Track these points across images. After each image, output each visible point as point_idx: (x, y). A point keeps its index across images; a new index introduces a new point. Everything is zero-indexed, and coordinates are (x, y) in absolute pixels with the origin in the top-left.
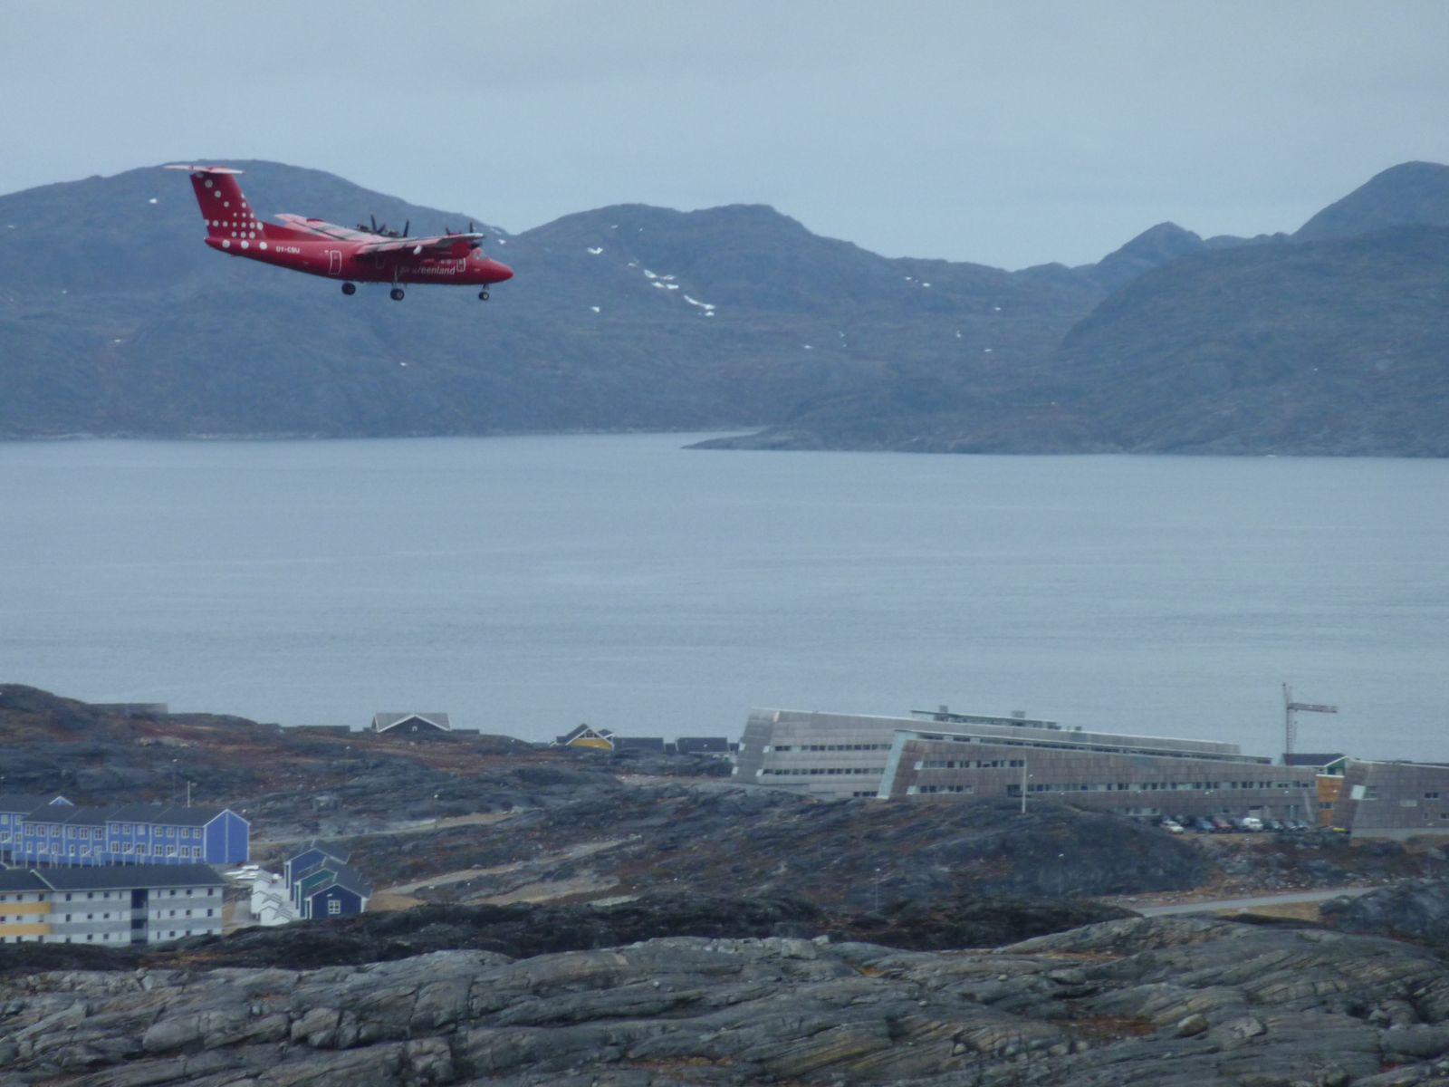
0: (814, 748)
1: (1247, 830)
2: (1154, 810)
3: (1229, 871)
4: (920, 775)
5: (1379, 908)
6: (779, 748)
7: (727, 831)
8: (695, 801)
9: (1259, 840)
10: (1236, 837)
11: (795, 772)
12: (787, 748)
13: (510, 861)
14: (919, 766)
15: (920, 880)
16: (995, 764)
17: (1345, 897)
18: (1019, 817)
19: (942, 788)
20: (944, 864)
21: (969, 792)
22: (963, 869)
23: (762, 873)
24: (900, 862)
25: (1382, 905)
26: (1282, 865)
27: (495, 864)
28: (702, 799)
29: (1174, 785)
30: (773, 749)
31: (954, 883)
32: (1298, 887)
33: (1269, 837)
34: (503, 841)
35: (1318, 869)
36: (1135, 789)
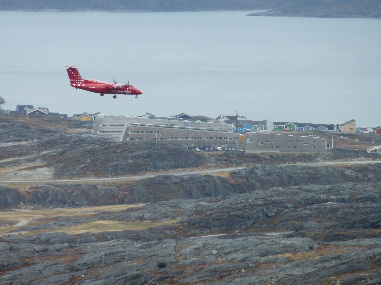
0: (113, 125)
1: (218, 151)
2: (195, 145)
3: (210, 162)
4: (130, 135)
5: (245, 173)
6: (103, 125)
7: (79, 149)
8: (79, 140)
9: (220, 153)
10: (214, 153)
11: (108, 132)
12: (106, 125)
13: (25, 155)
14: (130, 133)
15: (124, 164)
16: (151, 132)
17: (237, 170)
18: (155, 147)
19: (136, 139)
20: (131, 160)
21: (143, 140)
22: (136, 161)
23: (83, 161)
24: (119, 159)
25: (246, 172)
26: (225, 160)
27: (21, 156)
28: (81, 139)
29: (200, 138)
30: (102, 126)
31: (133, 165)
32: (228, 167)
33: (223, 152)
34: (25, 150)
35: (234, 162)
36: (190, 139)
